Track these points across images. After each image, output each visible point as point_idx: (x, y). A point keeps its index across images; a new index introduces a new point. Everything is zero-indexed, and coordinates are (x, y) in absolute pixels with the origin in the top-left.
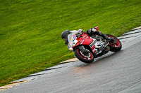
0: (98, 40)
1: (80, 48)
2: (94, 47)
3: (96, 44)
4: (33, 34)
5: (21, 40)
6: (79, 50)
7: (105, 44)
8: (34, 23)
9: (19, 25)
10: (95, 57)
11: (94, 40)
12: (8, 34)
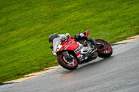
0: (85, 46)
1: (64, 53)
2: (80, 53)
3: (82, 50)
4: (86, 15)
5: (74, 21)
6: (63, 56)
7: (93, 50)
8: (87, 4)
9: (72, 6)
10: (79, 64)
11: (80, 45)
12: (62, 14)
